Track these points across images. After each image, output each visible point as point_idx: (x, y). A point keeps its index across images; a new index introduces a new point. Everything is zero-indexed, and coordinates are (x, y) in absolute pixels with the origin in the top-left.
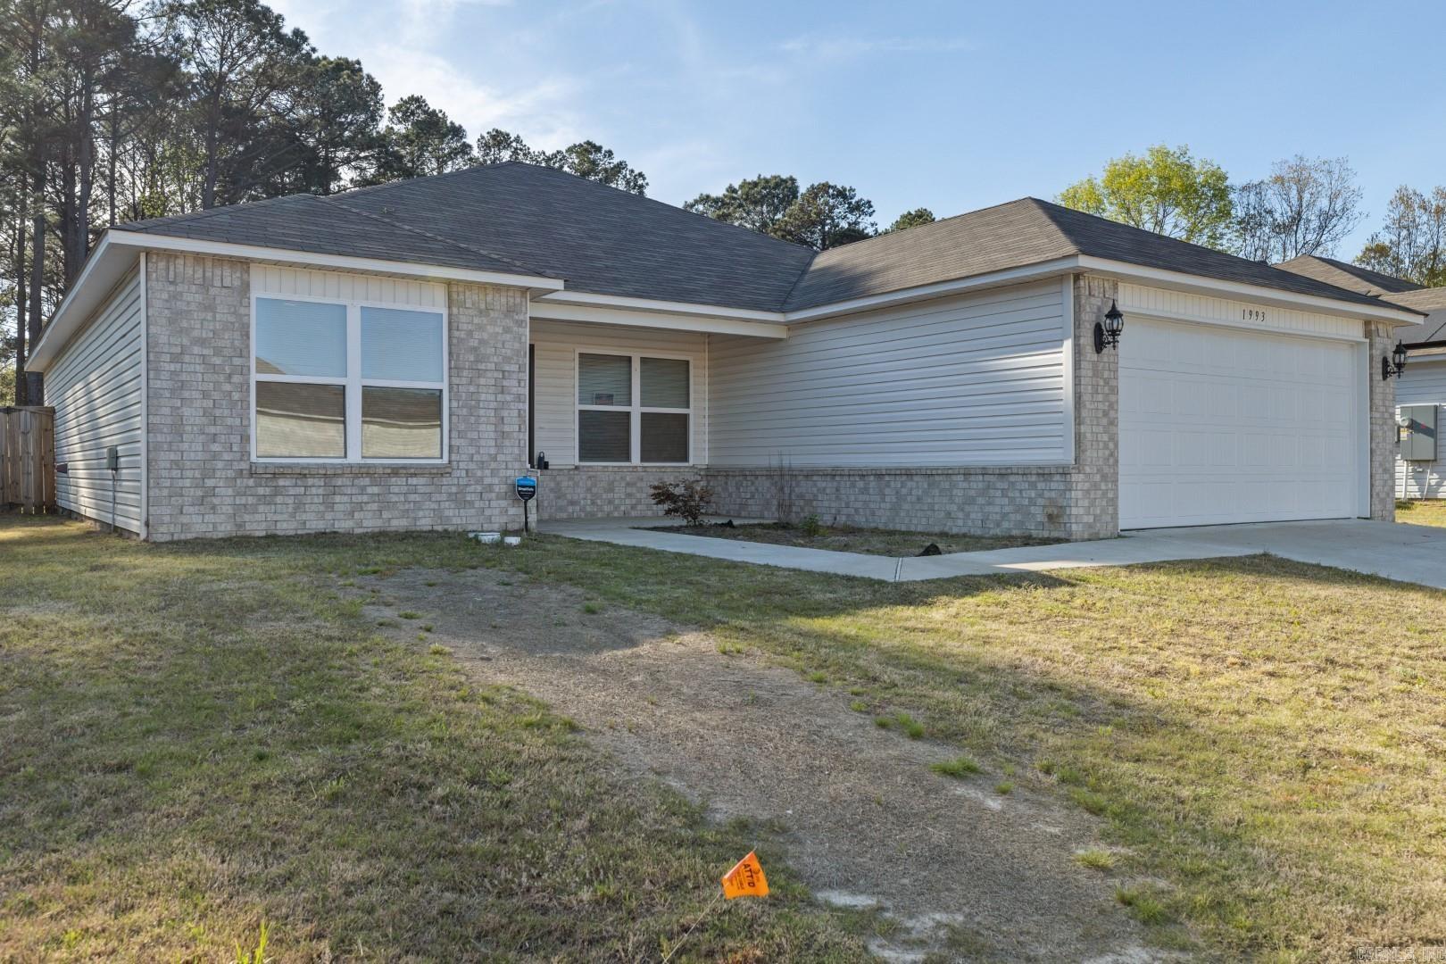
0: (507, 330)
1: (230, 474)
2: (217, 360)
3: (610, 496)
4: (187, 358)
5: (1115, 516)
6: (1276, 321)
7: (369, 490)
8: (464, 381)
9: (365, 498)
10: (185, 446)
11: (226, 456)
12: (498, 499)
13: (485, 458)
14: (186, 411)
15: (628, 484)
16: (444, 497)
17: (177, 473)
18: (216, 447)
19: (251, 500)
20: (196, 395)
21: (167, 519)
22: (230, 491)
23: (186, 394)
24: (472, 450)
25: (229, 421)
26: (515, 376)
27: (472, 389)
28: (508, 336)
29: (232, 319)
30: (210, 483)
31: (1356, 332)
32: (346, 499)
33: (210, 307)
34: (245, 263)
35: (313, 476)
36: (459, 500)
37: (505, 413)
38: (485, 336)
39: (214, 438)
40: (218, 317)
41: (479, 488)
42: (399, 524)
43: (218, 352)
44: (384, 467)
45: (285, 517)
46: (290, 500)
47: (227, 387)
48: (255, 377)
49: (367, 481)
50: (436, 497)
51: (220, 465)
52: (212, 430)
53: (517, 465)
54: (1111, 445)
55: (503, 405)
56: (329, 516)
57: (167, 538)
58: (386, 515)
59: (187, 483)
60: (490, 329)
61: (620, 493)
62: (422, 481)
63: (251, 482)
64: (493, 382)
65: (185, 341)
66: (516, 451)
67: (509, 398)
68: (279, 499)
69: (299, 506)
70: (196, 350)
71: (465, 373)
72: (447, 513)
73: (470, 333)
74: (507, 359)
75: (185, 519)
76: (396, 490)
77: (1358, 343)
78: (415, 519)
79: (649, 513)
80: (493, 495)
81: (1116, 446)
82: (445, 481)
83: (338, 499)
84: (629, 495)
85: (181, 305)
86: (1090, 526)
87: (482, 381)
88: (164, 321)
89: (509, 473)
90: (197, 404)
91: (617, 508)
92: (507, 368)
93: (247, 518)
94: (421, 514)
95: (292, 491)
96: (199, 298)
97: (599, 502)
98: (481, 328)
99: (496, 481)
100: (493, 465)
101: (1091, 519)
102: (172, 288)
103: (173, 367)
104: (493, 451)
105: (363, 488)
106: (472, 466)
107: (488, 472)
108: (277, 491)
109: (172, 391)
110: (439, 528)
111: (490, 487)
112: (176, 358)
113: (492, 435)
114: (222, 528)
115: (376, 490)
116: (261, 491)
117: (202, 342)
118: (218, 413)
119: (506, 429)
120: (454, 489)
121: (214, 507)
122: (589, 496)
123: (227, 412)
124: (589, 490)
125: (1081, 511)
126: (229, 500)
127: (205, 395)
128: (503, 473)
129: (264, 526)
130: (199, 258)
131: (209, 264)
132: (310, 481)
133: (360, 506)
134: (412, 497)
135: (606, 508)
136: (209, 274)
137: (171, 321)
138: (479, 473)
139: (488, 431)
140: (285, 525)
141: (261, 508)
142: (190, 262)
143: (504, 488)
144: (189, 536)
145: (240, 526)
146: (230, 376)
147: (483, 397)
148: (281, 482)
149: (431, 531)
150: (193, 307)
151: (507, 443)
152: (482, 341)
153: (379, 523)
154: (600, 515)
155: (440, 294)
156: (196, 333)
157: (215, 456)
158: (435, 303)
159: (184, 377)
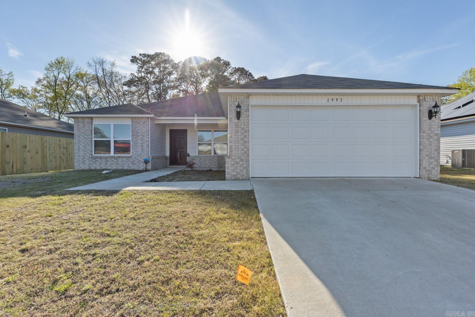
0: (144, 127)
1: (88, 158)
2: (86, 136)
3: (205, 162)
4: (80, 136)
7: (114, 161)
8: (134, 138)
9: (113, 163)
10: (80, 153)
11: (87, 154)
12: (142, 163)
13: (139, 154)
14: (81, 146)
15: (209, 160)
16: (130, 162)
17: (79, 157)
18: (86, 153)
19: (92, 163)
20: (82, 143)
21: (77, 166)
22: (88, 161)
23: (80, 143)
24: (136, 153)
25: (88, 148)
26: (146, 136)
27: (136, 140)
28: (144, 128)
29: (88, 128)
30: (84, 159)
31: (414, 101)
32: (110, 163)
33: (84, 127)
34: (92, 118)
36: (133, 163)
37: (144, 145)
38: (139, 128)
39: (85, 151)
40: (86, 128)
41: (137, 161)
42: (120, 168)
43: (86, 135)
44: (117, 156)
45: (98, 166)
46: (99, 163)
47: (87, 141)
48: (94, 139)
49: (114, 159)
50: (128, 162)
51: (86, 156)
52: (85, 149)
53: (146, 156)
54: (245, 150)
55: (143, 143)
56: (106, 166)
57: (77, 169)
58: (118, 166)
59: (81, 159)
60: (140, 127)
61: (207, 162)
62: (125, 159)
63: (92, 159)
64: (140, 138)
65: (80, 133)
66: (146, 153)
67: (144, 141)
68: (97, 162)
69: (101, 164)
70: (82, 135)
71: (134, 136)
72: (130, 166)
73: (135, 128)
74: (144, 133)
75: (80, 166)
76: (120, 161)
77: (415, 105)
78: (124, 167)
79: (215, 166)
80: (141, 162)
81: (248, 150)
82: (130, 159)
83: (108, 162)
84: (210, 162)
85: (80, 127)
86: (235, 176)
87: (138, 138)
88: (76, 130)
89: (144, 157)
90: (82, 145)
91: (207, 165)
92: (144, 135)
93: (91, 166)
94: (125, 166)
95: (99, 161)
96: (83, 125)
97: (202, 164)
98: (138, 127)
99: (141, 159)
100: (141, 156)
101: (235, 173)
102: (78, 124)
103: (78, 138)
104: (141, 153)
105: (113, 161)
106: (136, 156)
107: (140, 157)
108: (96, 161)
109: (78, 142)
110: (129, 169)
111: (140, 161)
112: (79, 136)
113: (141, 149)
114: (87, 168)
115: (115, 161)
116: (94, 161)
117: (83, 133)
118: (86, 146)
119: (144, 148)
120: (132, 161)
121: (85, 164)
122: (199, 162)
123: (87, 146)
124: (199, 161)
125: (230, 171)
126: (88, 163)
127: (84, 143)
128: (143, 157)
129: (94, 168)
130: (83, 118)
131: (84, 118)
132: (103, 159)
133: (112, 164)
134: (123, 162)
135: (204, 165)
136: (84, 120)
137: (78, 130)
138: (138, 158)
139: (139, 149)
140: (98, 168)
141: (94, 164)
142: (81, 118)
143: (143, 161)
144: (81, 169)
145: (90, 167)
146: (88, 139)
147: (138, 141)
148: (97, 159)
149: (127, 170)
150: (81, 127)
151: (144, 151)
152: (138, 129)
153: (116, 167)
154: (202, 167)
155: (130, 120)
156: (82, 132)
157: (85, 154)
158: (129, 122)
159: (80, 140)
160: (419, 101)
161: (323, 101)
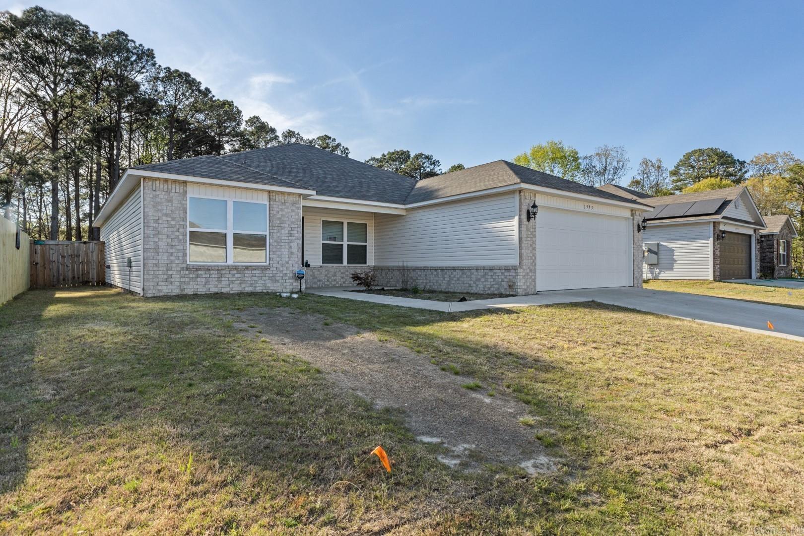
0: (293, 211)
1: (178, 269)
2: (173, 223)
3: (335, 278)
4: (160, 222)
5: (535, 286)
6: (597, 209)
7: (236, 275)
8: (275, 231)
9: (234, 279)
10: (159, 258)
11: (177, 262)
12: (289, 279)
13: (284, 263)
14: (160, 243)
15: (342, 273)
16: (267, 278)
17: (156, 269)
18: (172, 258)
19: (187, 280)
20: (164, 237)
21: (152, 287)
22: (178, 276)
23: (160, 236)
24: (278, 259)
25: (178, 247)
26: (296, 229)
27: (279, 235)
28: (293, 214)
29: (179, 205)
30: (170, 273)
31: (627, 214)
32: (226, 279)
33: (170, 201)
34: (185, 183)
35: (213, 270)
36: (273, 279)
37: (292, 244)
38: (284, 213)
39: (172, 254)
40: (174, 205)
41: (281, 275)
42: (248, 289)
43: (173, 219)
44: (242, 266)
45: (201, 286)
46: (203, 280)
47: (177, 233)
48: (189, 229)
49: (235, 272)
50: (264, 278)
51: (174, 265)
52: (171, 251)
53: (297, 265)
54: (533, 258)
55: (291, 241)
56: (219, 286)
57: (152, 295)
58: (243, 286)
59: (160, 273)
60: (286, 210)
61: (339, 276)
62: (258, 272)
63: (187, 272)
64: (287, 232)
65: (160, 215)
66: (297, 260)
67: (294, 238)
68: (199, 279)
69: (207, 282)
70: (165, 218)
71: (276, 228)
72: (268, 285)
73: (278, 212)
74: (293, 223)
75: (159, 288)
76: (247, 275)
77: (629, 218)
78: (255, 287)
79: (351, 285)
80: (287, 278)
81: (535, 258)
82: (267, 272)
83: (223, 279)
84: (342, 278)
85: (159, 200)
86: (525, 290)
87: (283, 231)
88: (151, 206)
89: (294, 268)
90: (165, 240)
91: (337, 283)
92: (293, 226)
93: (185, 287)
94: (257, 285)
95: (204, 276)
96: (165, 197)
97: (330, 280)
98: (282, 210)
99: (288, 272)
100: (287, 265)
101: (526, 287)
102: (154, 193)
103: (154, 225)
104: (287, 260)
105: (234, 275)
106: (279, 266)
107: (285, 268)
108: (198, 276)
109: (154, 235)
110: (265, 291)
111: (286, 275)
112: (156, 222)
113: (287, 253)
114: (175, 291)
115: (239, 275)
116: (191, 276)
117: (167, 215)
118: (173, 244)
119: (293, 251)
120: (271, 275)
121: (171, 283)
122: (326, 278)
123: (177, 244)
124: (326, 275)
125: (522, 284)
126: (177, 280)
127: (168, 237)
128: (291, 269)
129: (192, 290)
130: (166, 181)
131: (170, 183)
132: (212, 272)
133: (232, 282)
134: (254, 278)
135: (333, 283)
136: (170, 187)
137: (154, 206)
138: (281, 269)
139: (285, 252)
140: (201, 290)
141: (191, 283)
142: (162, 182)
143: (291, 275)
144: (161, 294)
145: (182, 290)
146: (178, 229)
147: (283, 238)
148: (200, 272)
149: (262, 292)
150: (163, 200)
151: (293, 256)
152: (283, 215)
153: (240, 289)
154: (330, 285)
155: (266, 196)
156: (164, 212)
157: (172, 262)
158: (264, 200)
159: (159, 229)
160: (632, 215)
161: (580, 207)
